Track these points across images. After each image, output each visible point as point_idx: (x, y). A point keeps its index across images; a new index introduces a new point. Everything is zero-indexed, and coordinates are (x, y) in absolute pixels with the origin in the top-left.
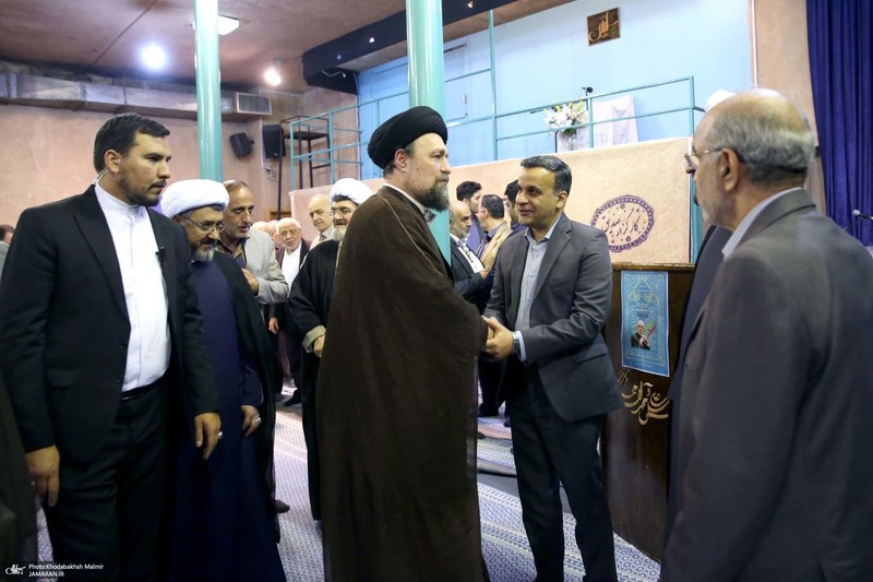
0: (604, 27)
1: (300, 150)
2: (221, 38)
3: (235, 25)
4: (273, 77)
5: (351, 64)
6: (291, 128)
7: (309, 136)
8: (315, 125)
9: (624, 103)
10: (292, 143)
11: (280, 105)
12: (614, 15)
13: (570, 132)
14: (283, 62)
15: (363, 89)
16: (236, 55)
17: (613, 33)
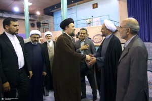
0: (95, 6)
1: (43, 26)
2: (29, 6)
3: (31, 4)
4: (38, 13)
5: (52, 11)
6: (41, 22)
7: (45, 24)
8: (46, 22)
9: (99, 18)
10: (42, 25)
11: (40, 18)
12: (97, 4)
13: (89, 23)
14: (40, 10)
15: (55, 16)
16: (32, 9)
17: (97, 7)
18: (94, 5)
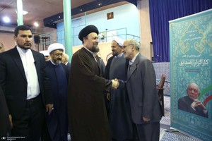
0: (110, 16)
1: (43, 41)
2: (24, 15)
3: (27, 13)
4: (36, 25)
5: (55, 22)
6: (41, 36)
7: (45, 38)
8: (47, 36)
9: (115, 32)
10: (41, 39)
11: (38, 31)
12: (112, 13)
13: (103, 39)
14: (39, 21)
15: (58, 28)
16: (27, 19)
17: (112, 17)
18: (108, 15)
